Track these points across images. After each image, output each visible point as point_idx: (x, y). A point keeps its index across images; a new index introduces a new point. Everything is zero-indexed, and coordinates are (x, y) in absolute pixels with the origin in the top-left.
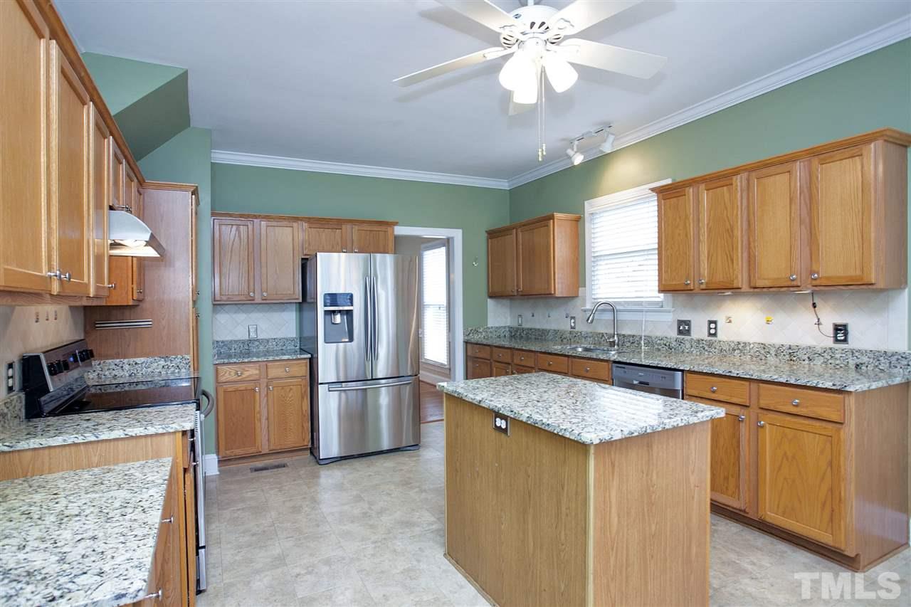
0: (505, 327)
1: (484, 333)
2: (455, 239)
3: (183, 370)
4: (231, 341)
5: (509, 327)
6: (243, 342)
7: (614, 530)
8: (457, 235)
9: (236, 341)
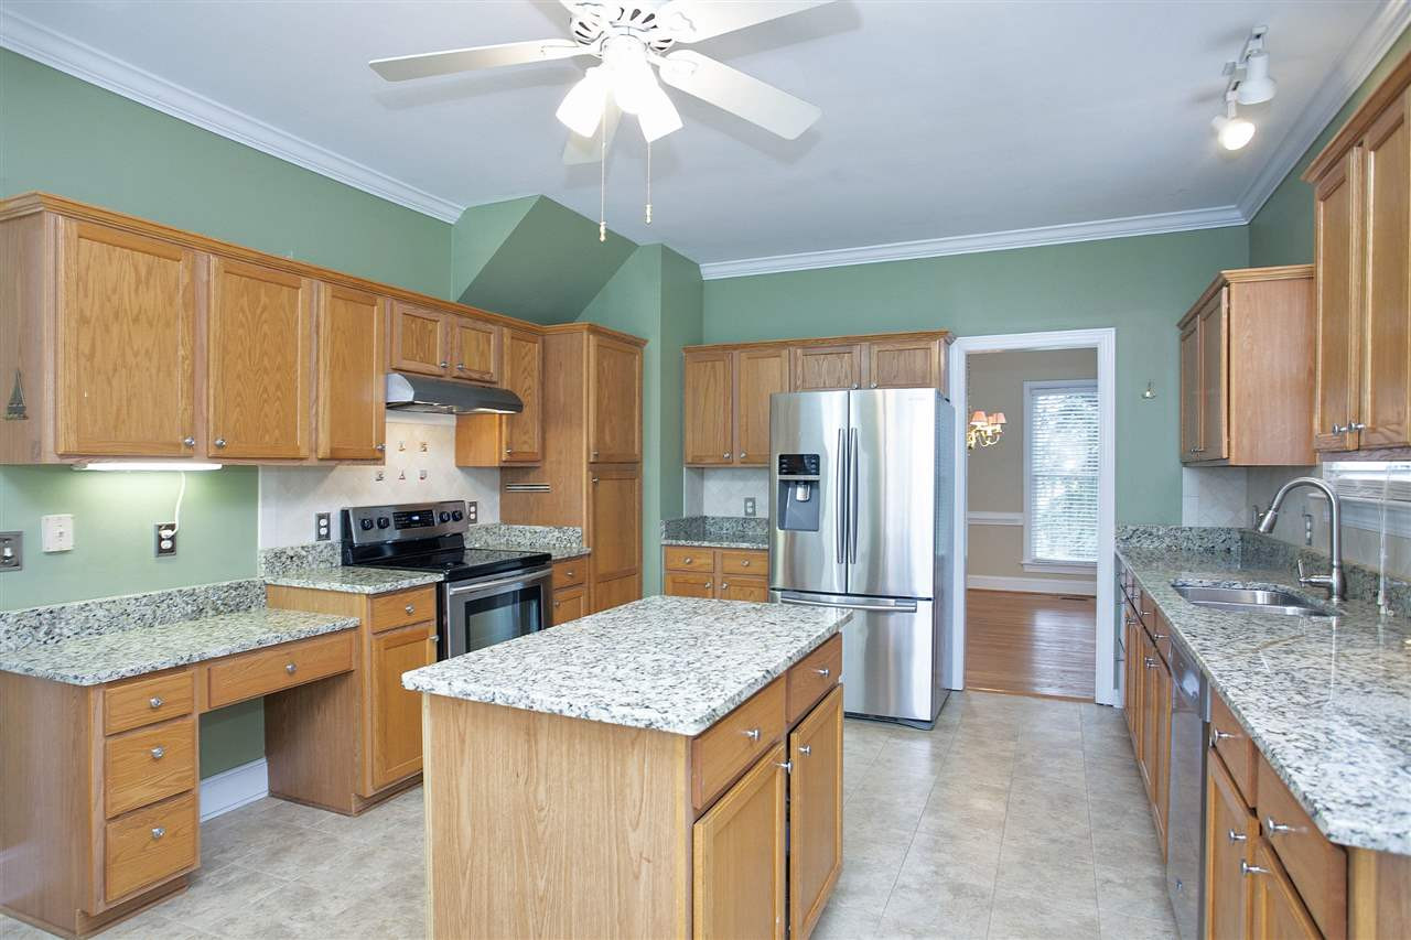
0: (1229, 531)
1: (1167, 540)
2: (1099, 350)
3: (574, 545)
4: (723, 518)
5: (1240, 530)
6: (737, 520)
7: (467, 845)
8: (1104, 340)
9: (728, 519)
